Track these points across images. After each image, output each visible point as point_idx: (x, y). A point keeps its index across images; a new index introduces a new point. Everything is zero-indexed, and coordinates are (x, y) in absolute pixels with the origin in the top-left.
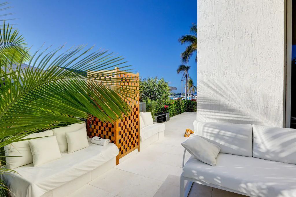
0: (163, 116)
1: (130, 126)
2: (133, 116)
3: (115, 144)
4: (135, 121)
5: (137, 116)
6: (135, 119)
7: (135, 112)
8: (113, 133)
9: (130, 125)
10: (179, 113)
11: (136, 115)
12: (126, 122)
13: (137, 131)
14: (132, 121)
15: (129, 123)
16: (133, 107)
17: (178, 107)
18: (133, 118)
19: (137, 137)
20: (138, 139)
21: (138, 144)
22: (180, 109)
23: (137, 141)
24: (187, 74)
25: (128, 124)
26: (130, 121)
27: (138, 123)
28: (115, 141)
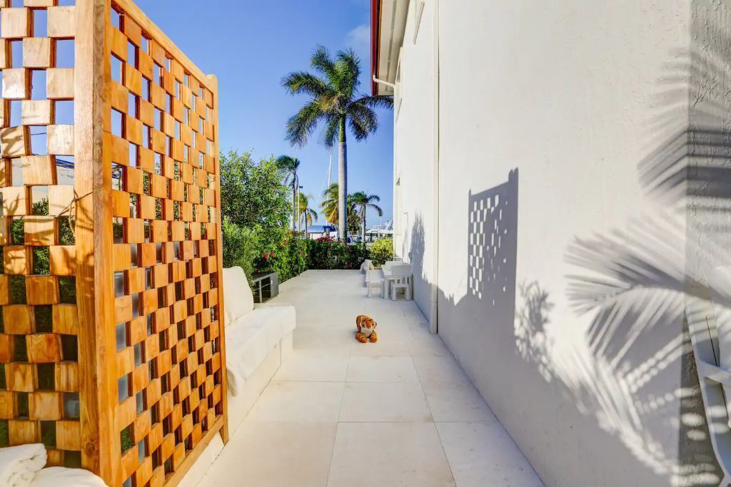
0: (263, 282)
1: (181, 334)
2: (198, 281)
3: (96, 471)
4: (205, 305)
5: (215, 280)
6: (205, 296)
7: (204, 261)
8: (69, 397)
9: (181, 326)
10: (294, 273)
11: (207, 276)
12: (162, 315)
13: (217, 348)
14: (190, 303)
15: (177, 320)
16: (196, 234)
17: (291, 256)
18: (198, 290)
19: (217, 381)
20: (218, 387)
21: (219, 411)
22: (297, 261)
23: (216, 400)
24: (295, 179)
25: (172, 321)
26: (181, 307)
27: (217, 313)
28: (93, 450)
